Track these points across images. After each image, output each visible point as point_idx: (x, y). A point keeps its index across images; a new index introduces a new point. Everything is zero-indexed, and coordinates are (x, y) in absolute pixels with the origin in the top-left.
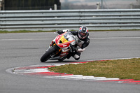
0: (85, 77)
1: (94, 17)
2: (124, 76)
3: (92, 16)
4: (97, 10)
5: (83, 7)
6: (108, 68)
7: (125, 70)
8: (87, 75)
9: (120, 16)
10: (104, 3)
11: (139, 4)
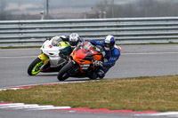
0: (27, 106)
1: (37, 30)
2: (77, 103)
3: (35, 28)
4: (42, 21)
5: (24, 17)
6: (56, 94)
7: (77, 97)
8: (30, 103)
9: (70, 28)
10: (50, 12)
11: (94, 13)
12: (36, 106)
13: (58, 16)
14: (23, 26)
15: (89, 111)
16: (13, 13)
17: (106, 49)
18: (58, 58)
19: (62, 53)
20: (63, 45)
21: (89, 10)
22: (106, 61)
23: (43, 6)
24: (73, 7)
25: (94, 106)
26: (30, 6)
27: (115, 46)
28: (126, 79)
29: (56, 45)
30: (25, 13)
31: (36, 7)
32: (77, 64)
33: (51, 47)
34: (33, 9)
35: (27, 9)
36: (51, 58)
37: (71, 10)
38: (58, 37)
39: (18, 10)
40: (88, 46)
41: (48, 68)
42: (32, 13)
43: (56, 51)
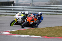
7: (43, 33)
11: (49, 3)
12: (29, 36)
13: (36, 5)
14: (24, 8)
15: (47, 38)
16: (21, 4)
17: (39, 17)
18: (21, 20)
19: (22, 18)
20: (23, 15)
21: (47, 3)
22: (38, 21)
23: (31, 1)
24: (42, 1)
25: (49, 36)
26: (27, 1)
27: (42, 16)
28: (60, 26)
29: (20, 15)
30: (25, 3)
31: (29, 1)
32: (29, 22)
33: (18, 16)
34: (28, 2)
35: (26, 2)
36: (18, 20)
37: (41, 3)
38: (21, 13)
39: (22, 2)
40: (32, 16)
41: (17, 23)
42: (27, 3)
43: (20, 17)
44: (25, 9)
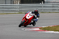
44: (55, 6)
